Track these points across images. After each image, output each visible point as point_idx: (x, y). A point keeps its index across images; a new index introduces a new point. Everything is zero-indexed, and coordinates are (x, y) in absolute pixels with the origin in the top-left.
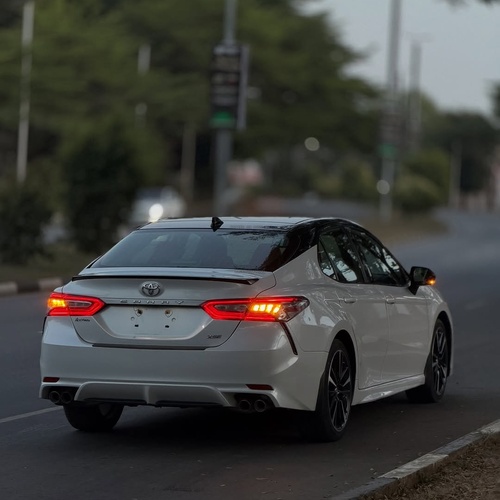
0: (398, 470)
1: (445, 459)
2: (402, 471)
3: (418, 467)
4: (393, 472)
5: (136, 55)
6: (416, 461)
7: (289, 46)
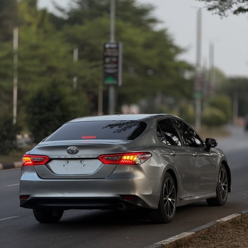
0: (165, 240)
1: (193, 235)
2: (167, 241)
3: (177, 239)
4: (162, 241)
5: (72, 52)
6: (177, 236)
7: (148, 46)
